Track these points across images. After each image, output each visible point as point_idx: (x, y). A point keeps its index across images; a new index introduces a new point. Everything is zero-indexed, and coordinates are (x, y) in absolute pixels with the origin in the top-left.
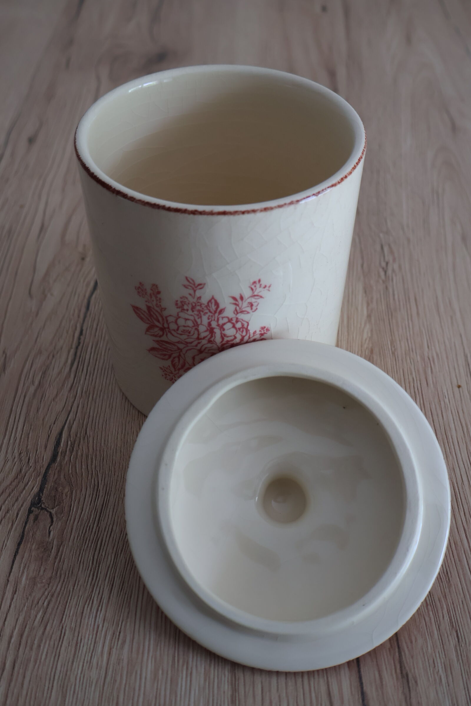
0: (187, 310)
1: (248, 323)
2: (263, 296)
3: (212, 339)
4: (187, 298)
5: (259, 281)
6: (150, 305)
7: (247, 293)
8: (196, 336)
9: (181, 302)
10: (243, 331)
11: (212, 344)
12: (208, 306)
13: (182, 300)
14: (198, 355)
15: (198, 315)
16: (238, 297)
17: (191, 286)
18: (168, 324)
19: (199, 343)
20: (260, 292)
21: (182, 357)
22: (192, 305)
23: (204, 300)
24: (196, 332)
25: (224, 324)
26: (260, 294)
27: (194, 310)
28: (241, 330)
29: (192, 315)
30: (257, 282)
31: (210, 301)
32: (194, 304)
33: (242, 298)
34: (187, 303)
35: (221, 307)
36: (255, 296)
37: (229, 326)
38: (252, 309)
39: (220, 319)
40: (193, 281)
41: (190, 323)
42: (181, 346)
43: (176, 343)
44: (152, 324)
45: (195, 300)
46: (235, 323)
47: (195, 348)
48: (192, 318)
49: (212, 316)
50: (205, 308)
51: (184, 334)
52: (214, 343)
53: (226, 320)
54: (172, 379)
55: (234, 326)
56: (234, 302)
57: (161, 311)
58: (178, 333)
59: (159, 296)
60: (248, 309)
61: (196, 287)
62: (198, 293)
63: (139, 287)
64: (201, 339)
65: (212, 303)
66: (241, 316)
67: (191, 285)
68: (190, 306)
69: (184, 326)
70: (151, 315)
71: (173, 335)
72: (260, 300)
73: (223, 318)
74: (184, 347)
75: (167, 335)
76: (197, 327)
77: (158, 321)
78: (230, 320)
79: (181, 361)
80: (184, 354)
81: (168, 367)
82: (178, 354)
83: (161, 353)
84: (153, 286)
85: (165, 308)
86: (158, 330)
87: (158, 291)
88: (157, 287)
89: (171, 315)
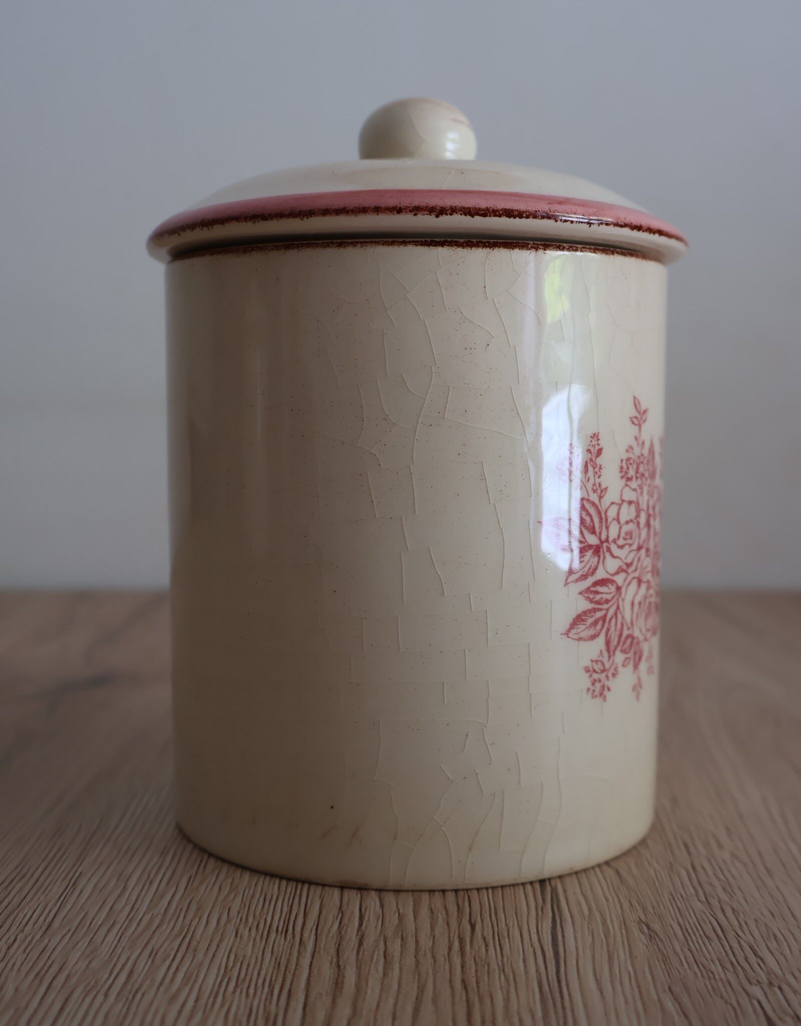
0: (632, 478)
4: (632, 449)
8: (636, 542)
9: (627, 461)
11: (648, 556)
12: (648, 461)
13: (627, 456)
14: (637, 593)
15: (640, 487)
18: (608, 529)
19: (639, 559)
22: (636, 463)
23: (646, 449)
24: (637, 532)
27: (638, 475)
29: (635, 490)
31: (650, 449)
32: (638, 462)
34: (632, 461)
35: (655, 461)
41: (633, 512)
42: (620, 579)
43: (615, 574)
45: (639, 452)
47: (635, 574)
48: (635, 497)
49: (650, 486)
50: (646, 468)
51: (625, 545)
54: (604, 687)
57: (600, 497)
58: (618, 547)
64: (641, 547)
65: (651, 455)
68: (635, 468)
69: (627, 523)
74: (625, 580)
75: (604, 558)
76: (638, 518)
77: (593, 531)
80: (623, 601)
83: (591, 620)
84: (591, 439)
85: (606, 489)
86: (592, 555)
87: (600, 449)
88: (598, 440)
89: (612, 503)
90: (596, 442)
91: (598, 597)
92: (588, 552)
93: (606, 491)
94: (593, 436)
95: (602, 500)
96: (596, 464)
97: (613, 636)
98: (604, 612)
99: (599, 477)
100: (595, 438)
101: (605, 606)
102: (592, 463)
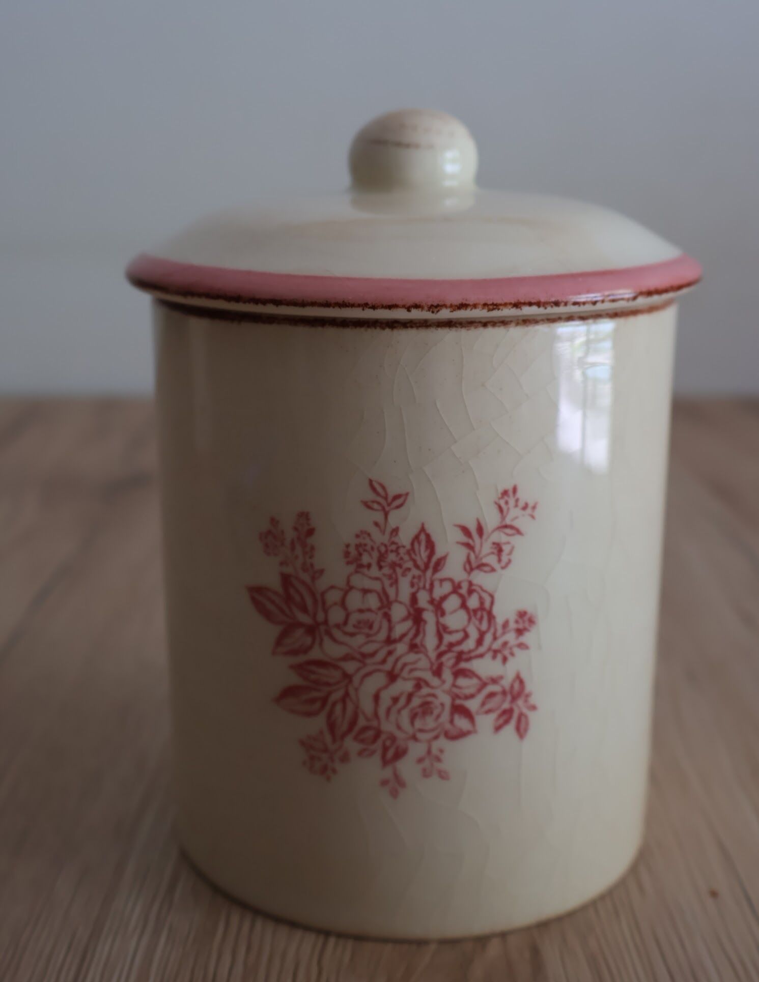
0: (369, 566)
1: (492, 596)
2: (522, 529)
3: (418, 641)
4: (369, 535)
5: (515, 490)
6: (288, 570)
7: (491, 520)
8: (383, 635)
9: (358, 546)
10: (481, 620)
11: (417, 653)
12: (411, 551)
13: (358, 541)
14: (386, 687)
15: (390, 577)
16: (473, 528)
17: (379, 503)
18: (326, 611)
19: (390, 653)
20: (516, 518)
21: (351, 700)
22: (379, 551)
23: (405, 538)
24: (385, 624)
25: (444, 598)
26: (516, 524)
27: (383, 564)
28: (479, 614)
29: (377, 579)
30: (511, 493)
31: (417, 538)
32: (383, 549)
33: (480, 530)
34: (368, 548)
35: (439, 552)
36: (506, 526)
37: (452, 603)
38: (500, 560)
39: (437, 584)
40: (383, 488)
41: (373, 601)
42: (350, 667)
44: (290, 622)
45: (385, 539)
46: (466, 595)
47: (381, 667)
48: (377, 586)
49: (419, 577)
50: (406, 558)
52: (423, 650)
53: (447, 587)
55: (464, 606)
56: (465, 539)
57: (313, 579)
59: (310, 541)
60: (492, 560)
61: (389, 505)
62: (394, 519)
63: (269, 532)
64: (395, 641)
65: (419, 543)
66: (479, 578)
67: (379, 499)
68: (375, 554)
69: (361, 611)
70: (288, 599)
72: (516, 540)
73: (442, 581)
74: (358, 670)
75: (322, 640)
76: (386, 610)
77: (304, 610)
78: (456, 588)
79: (350, 707)
80: (357, 690)
81: (317, 735)
82: (341, 693)
83: (304, 697)
84: (299, 517)
85: (322, 571)
86: (303, 634)
87: (310, 529)
88: (308, 519)
89: (332, 587)
90: (305, 521)
92: (298, 629)
93: (321, 573)
94: (300, 514)
95: (315, 581)
96: (306, 545)
97: (339, 720)
98: (322, 694)
99: (311, 557)
100: (304, 517)
101: (325, 688)
102: (300, 542)
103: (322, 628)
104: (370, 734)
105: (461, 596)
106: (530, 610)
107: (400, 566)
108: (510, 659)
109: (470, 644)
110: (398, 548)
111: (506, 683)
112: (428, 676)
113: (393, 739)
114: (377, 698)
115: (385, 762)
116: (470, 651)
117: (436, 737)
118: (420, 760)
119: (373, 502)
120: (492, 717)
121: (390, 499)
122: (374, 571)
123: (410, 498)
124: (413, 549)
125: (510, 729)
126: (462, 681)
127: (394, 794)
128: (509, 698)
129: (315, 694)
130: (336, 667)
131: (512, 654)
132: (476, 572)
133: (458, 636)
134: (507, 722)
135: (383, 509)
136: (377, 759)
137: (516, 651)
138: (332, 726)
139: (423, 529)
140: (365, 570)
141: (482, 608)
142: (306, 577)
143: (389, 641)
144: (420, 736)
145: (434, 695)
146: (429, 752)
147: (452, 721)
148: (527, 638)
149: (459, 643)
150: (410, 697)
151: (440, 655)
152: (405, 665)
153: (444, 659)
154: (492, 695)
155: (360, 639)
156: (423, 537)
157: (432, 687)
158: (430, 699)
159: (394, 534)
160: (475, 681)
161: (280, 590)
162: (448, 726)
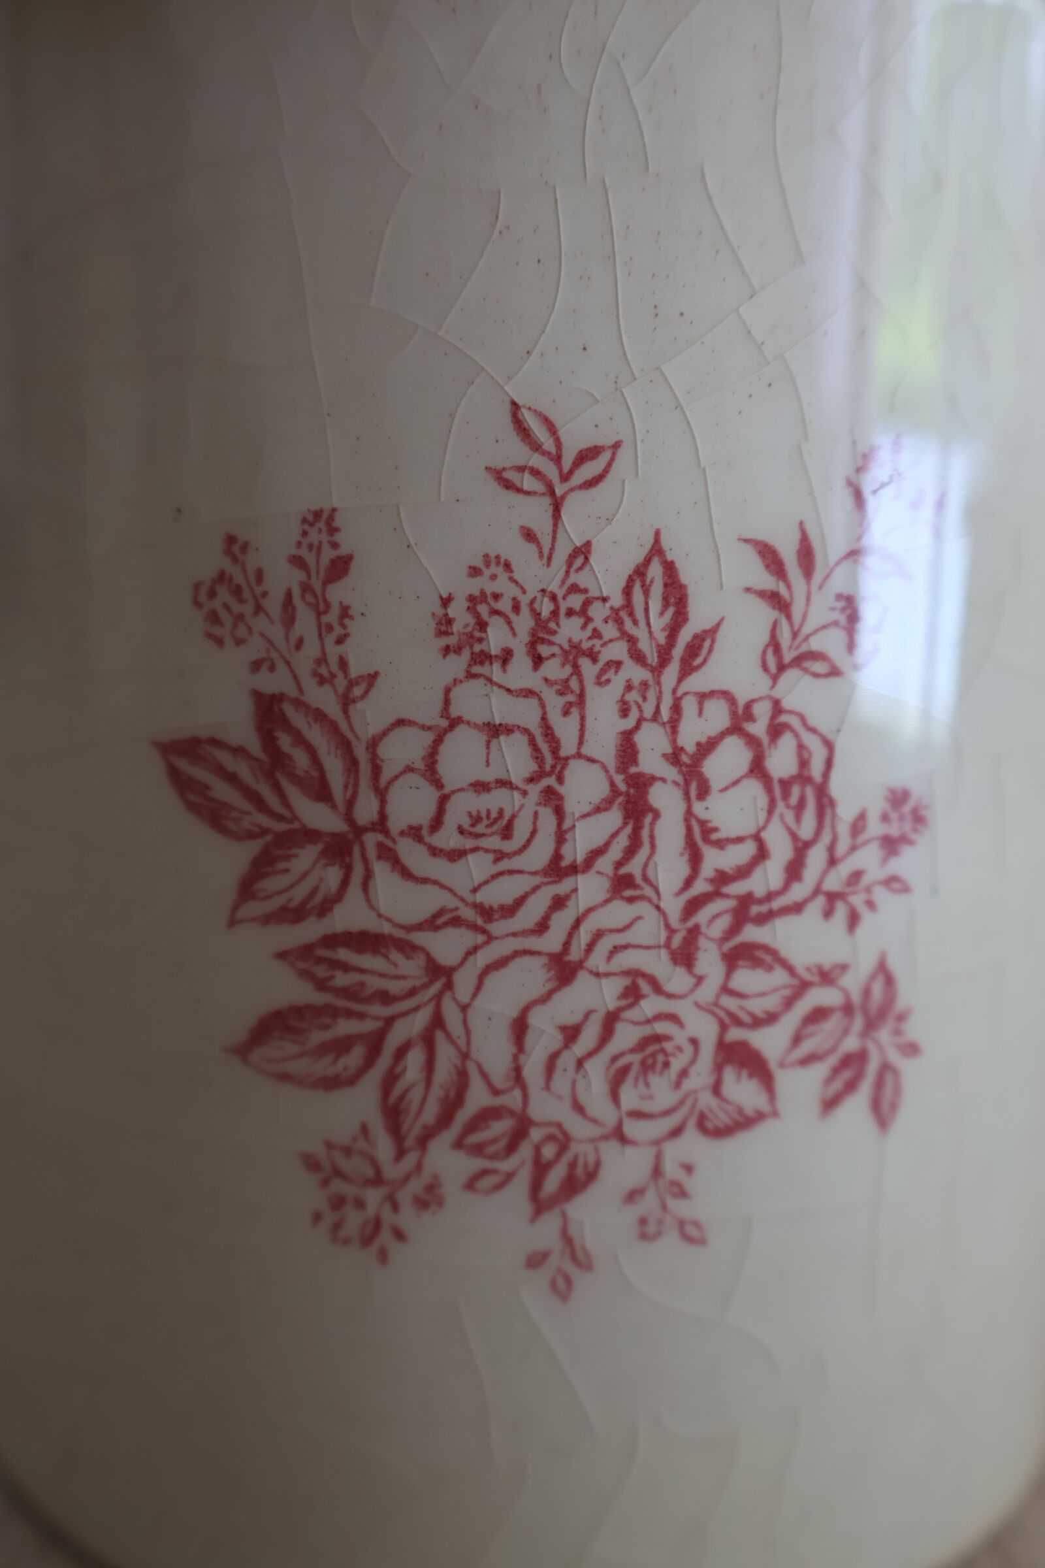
0: (506, 656)
1: (829, 745)
3: (634, 867)
4: (507, 566)
5: (896, 449)
6: (274, 682)
7: (835, 529)
8: (540, 854)
9: (473, 601)
11: (631, 900)
12: (623, 613)
13: (474, 586)
14: (545, 998)
15: (564, 688)
16: (789, 550)
17: (535, 472)
18: (382, 794)
19: (559, 903)
21: (449, 1037)
22: (536, 615)
23: (608, 574)
24: (548, 821)
25: (707, 747)
27: (544, 650)
28: (796, 791)
29: (528, 693)
30: (886, 457)
31: (640, 572)
32: (546, 608)
33: (806, 555)
34: (505, 605)
35: (698, 619)
37: (729, 760)
38: (850, 645)
39: (689, 706)
40: (551, 426)
41: (515, 758)
42: (448, 946)
43: (419, 927)
44: (281, 827)
45: (552, 578)
46: (765, 740)
47: (532, 943)
48: (526, 714)
49: (645, 685)
50: (609, 631)
51: (475, 850)
52: (648, 891)
53: (717, 716)
54: (377, 1224)
55: (758, 768)
56: (768, 582)
57: (346, 702)
58: (435, 852)
59: (337, 593)
60: (834, 643)
61: (565, 478)
62: (579, 518)
63: (222, 577)
64: (573, 869)
65: (646, 592)
66: (799, 692)
67: (537, 461)
68: (523, 623)
69: (480, 787)
71: (407, 874)
72: (893, 590)
73: (703, 697)
74: (471, 952)
75: (368, 876)
76: (551, 781)
77: (322, 793)
78: (740, 719)
79: (446, 1055)
80: (464, 1008)
81: (355, 1139)
82: (421, 1020)
83: (317, 1037)
84: (306, 527)
85: (372, 678)
86: (317, 860)
87: (339, 558)
88: (333, 530)
89: (400, 722)
90: (324, 537)
91: (342, 980)
92: (303, 847)
93: (371, 685)
94: (310, 518)
95: (351, 708)
96: (328, 605)
97: (416, 1095)
98: (369, 1026)
99: (340, 641)
100: (321, 525)
101: (378, 1009)
102: (309, 598)
103: (371, 840)
104: (501, 1128)
105: (752, 741)
106: (917, 790)
107: (593, 656)
108: (868, 921)
109: (770, 875)
110: (587, 603)
111: (852, 982)
112: (658, 964)
113: (563, 1141)
114: (520, 1028)
115: (540, 1205)
116: (770, 896)
117: (676, 1132)
118: (633, 1196)
119: (521, 469)
120: (820, 1071)
121: (567, 464)
122: (520, 673)
123: (623, 454)
124: (628, 605)
125: (857, 1106)
126: (745, 979)
127: (562, 1289)
128: (858, 1023)
129: (345, 1027)
130: (408, 948)
131: (871, 905)
132: (791, 675)
133: (742, 853)
134: (851, 1086)
135: (551, 492)
136: (518, 1192)
137: (881, 895)
138: (393, 1114)
139: (657, 549)
140: (495, 671)
141: (802, 777)
142: (325, 699)
143: (557, 869)
144: (632, 1128)
145: (673, 1018)
146: (657, 1171)
147: (716, 1089)
148: (906, 863)
149: (743, 872)
150: (611, 1020)
151: (693, 906)
152: (598, 935)
153: (702, 916)
154: (818, 1015)
155: (478, 866)
156: (655, 571)
157: (670, 996)
158: (661, 1028)
159: (579, 561)
160: (779, 977)
161: (254, 744)
162: (706, 1100)
